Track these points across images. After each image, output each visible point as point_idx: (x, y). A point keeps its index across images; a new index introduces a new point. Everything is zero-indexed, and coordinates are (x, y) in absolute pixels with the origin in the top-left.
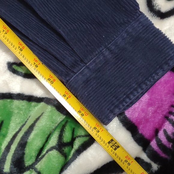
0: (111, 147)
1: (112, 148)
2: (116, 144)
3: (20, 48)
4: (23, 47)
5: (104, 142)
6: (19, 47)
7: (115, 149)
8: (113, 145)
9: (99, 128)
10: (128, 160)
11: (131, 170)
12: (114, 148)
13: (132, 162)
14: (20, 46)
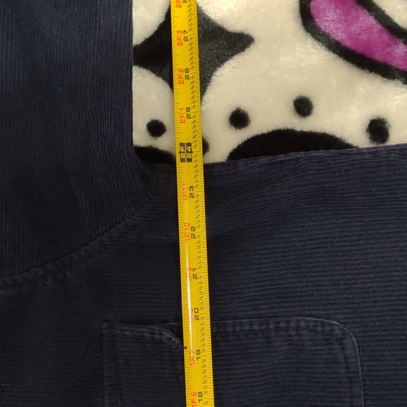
0: (191, 152)
1: (193, 150)
2: (183, 150)
3: (200, 398)
4: (193, 395)
5: (196, 166)
6: (199, 400)
7: (189, 144)
8: (188, 152)
9: (186, 190)
10: (185, 115)
11: (192, 100)
12: (190, 147)
13: (181, 109)
14: (197, 401)
